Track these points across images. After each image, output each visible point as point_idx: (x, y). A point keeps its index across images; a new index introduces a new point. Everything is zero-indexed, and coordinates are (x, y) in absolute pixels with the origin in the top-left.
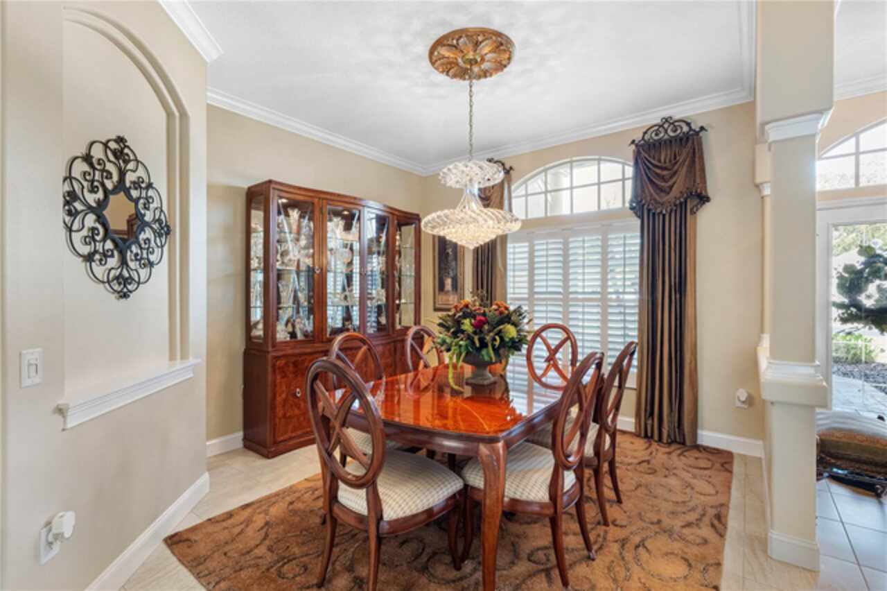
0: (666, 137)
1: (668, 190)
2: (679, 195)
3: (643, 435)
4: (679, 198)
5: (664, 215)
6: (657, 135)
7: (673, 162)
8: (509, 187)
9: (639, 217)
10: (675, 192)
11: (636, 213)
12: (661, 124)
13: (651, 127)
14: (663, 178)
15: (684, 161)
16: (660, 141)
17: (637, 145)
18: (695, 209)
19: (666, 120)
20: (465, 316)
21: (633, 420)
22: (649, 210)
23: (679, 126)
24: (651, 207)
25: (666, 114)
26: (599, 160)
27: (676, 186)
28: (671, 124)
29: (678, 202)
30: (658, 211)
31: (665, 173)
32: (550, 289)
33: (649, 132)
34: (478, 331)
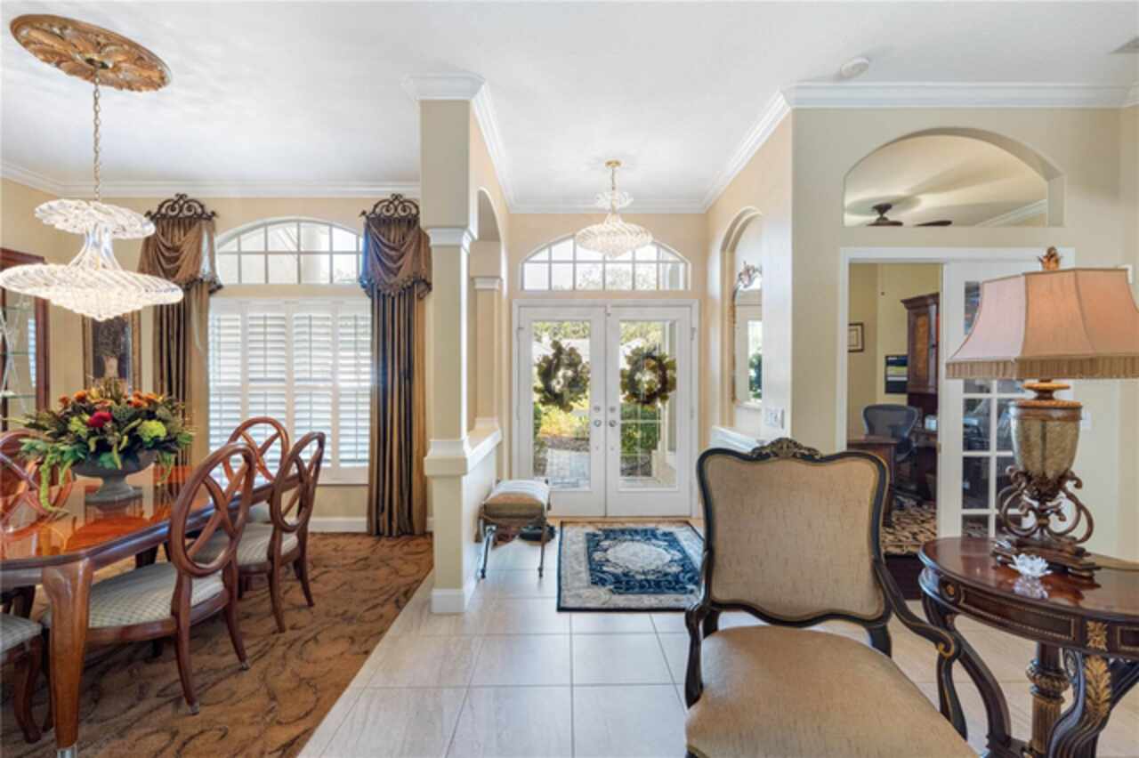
0: (396, 216)
1: (395, 271)
2: (406, 279)
3: (374, 532)
4: (406, 282)
5: (393, 298)
6: (388, 211)
7: (402, 242)
8: (211, 240)
9: (370, 296)
10: (403, 275)
11: (366, 292)
12: (391, 200)
13: (381, 202)
14: (390, 258)
15: (411, 244)
16: (389, 217)
17: (367, 218)
18: (421, 295)
19: (396, 197)
20: (77, 411)
21: (364, 519)
22: (379, 291)
23: (408, 207)
24: (380, 287)
25: (397, 190)
26: (331, 226)
27: (403, 268)
28: (401, 203)
29: (405, 286)
30: (388, 292)
31: (393, 253)
32: (270, 376)
33: (380, 206)
34: (98, 430)
